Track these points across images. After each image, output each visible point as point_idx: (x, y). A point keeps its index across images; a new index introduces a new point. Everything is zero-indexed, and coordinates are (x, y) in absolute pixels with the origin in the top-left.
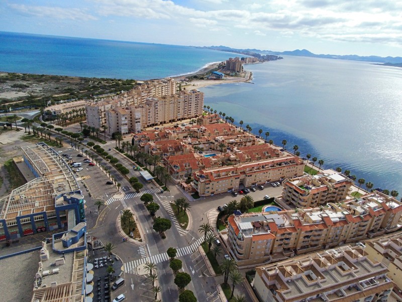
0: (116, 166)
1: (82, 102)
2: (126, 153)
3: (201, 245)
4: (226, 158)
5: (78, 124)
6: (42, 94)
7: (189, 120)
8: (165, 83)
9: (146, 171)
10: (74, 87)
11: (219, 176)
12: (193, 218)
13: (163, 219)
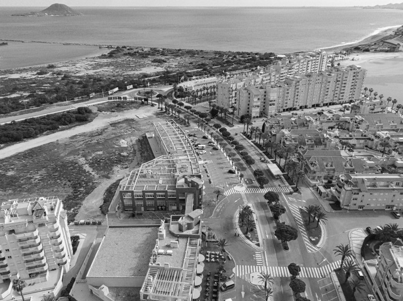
0: (242, 154)
1: (214, 79)
2: (254, 140)
3: (335, 270)
4: (390, 163)
5: (207, 102)
6: (177, 69)
7: (340, 106)
8: (313, 56)
9: (275, 164)
10: (207, 62)
11: (374, 186)
12: (329, 234)
13: (289, 226)
